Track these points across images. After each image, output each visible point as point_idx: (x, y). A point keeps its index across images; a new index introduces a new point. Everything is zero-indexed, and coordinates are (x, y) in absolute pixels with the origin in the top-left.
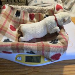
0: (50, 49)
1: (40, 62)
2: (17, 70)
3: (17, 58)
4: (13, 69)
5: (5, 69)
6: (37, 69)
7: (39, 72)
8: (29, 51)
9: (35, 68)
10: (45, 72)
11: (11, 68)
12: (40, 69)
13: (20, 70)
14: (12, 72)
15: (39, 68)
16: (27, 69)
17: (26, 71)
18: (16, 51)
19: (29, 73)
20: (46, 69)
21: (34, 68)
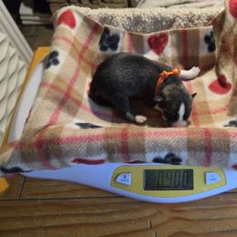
0: (231, 145)
1: (192, 188)
2: (118, 217)
3: (117, 177)
4: (106, 214)
5: (79, 215)
6: (181, 211)
7: (189, 220)
8: (163, 155)
9: (176, 209)
10: (209, 220)
11: (99, 211)
12: (193, 210)
13: (126, 216)
14: (103, 224)
15: (190, 208)
16: (148, 212)
17: (146, 217)
18: (120, 155)
19: (157, 226)
20: (212, 209)
21: (173, 207)
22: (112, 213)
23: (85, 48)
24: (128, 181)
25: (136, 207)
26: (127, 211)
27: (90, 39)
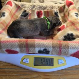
1: (53, 66)
3: (23, 60)
4: (18, 76)
5: (6, 75)
6: (48, 76)
8: (42, 49)
9: (46, 75)
15: (52, 74)
16: (35, 76)
18: (25, 48)
22: (20, 75)
23: (14, 14)
24: (28, 61)
25: (30, 73)
26: (26, 75)
27: (16, 11)
